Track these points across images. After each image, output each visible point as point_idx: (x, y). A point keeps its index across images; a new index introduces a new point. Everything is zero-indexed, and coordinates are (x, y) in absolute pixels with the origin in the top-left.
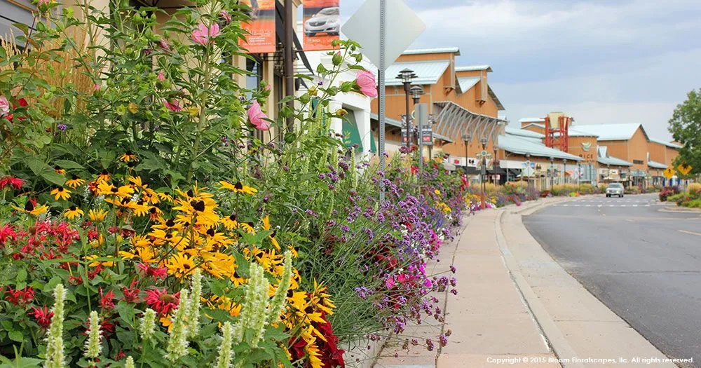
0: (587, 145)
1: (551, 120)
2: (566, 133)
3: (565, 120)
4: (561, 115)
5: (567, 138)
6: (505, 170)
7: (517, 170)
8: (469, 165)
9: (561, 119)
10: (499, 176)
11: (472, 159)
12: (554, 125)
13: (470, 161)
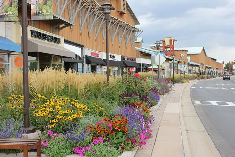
0: (183, 55)
1: (166, 41)
2: (173, 48)
3: (173, 41)
4: (171, 39)
5: (173, 51)
6: (140, 64)
7: (148, 64)
8: (110, 59)
9: (171, 41)
10: (135, 68)
11: (112, 55)
12: (167, 44)
13: (111, 56)
